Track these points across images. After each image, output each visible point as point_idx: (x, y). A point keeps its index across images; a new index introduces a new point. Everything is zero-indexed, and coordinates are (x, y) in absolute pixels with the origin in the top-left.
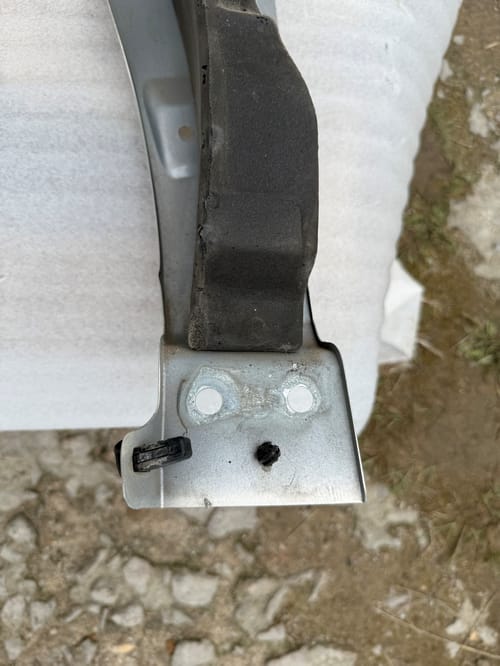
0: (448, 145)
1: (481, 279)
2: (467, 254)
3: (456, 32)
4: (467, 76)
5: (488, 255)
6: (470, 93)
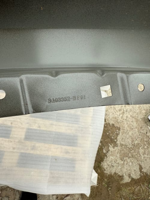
0: (101, 154)
1: (105, 173)
2: (103, 169)
3: (101, 139)
4: (103, 145)
5: (106, 170)
6: (103, 147)
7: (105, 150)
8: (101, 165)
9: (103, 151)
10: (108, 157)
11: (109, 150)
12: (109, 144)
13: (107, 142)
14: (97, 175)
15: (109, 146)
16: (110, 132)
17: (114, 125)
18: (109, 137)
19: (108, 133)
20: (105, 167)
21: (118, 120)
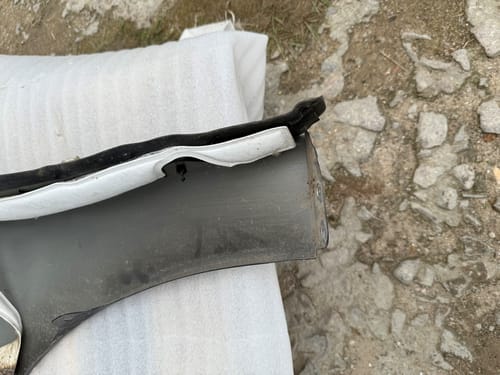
6: (78, 39)
7: (86, 28)
8: (148, 25)
9: (94, 36)
12: (64, 14)
15: (70, 13)
16: (18, 26)
19: (22, 39)
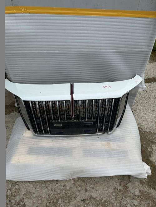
10: (154, 154)
11: (153, 149)
13: (150, 144)
14: (149, 167)
17: (150, 132)
18: (150, 141)
20: (154, 161)
21: (153, 128)
